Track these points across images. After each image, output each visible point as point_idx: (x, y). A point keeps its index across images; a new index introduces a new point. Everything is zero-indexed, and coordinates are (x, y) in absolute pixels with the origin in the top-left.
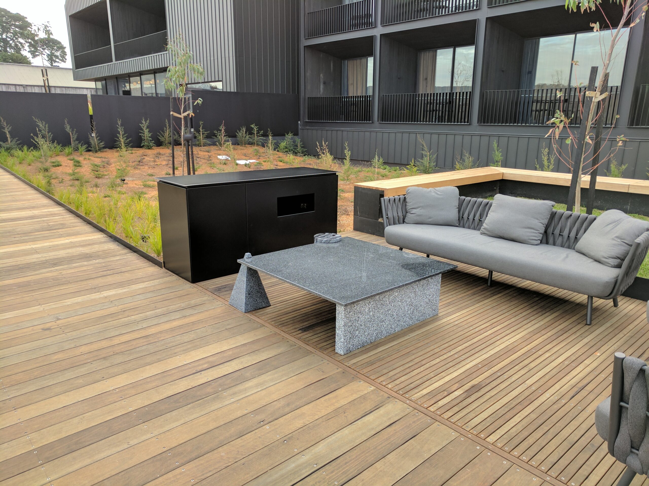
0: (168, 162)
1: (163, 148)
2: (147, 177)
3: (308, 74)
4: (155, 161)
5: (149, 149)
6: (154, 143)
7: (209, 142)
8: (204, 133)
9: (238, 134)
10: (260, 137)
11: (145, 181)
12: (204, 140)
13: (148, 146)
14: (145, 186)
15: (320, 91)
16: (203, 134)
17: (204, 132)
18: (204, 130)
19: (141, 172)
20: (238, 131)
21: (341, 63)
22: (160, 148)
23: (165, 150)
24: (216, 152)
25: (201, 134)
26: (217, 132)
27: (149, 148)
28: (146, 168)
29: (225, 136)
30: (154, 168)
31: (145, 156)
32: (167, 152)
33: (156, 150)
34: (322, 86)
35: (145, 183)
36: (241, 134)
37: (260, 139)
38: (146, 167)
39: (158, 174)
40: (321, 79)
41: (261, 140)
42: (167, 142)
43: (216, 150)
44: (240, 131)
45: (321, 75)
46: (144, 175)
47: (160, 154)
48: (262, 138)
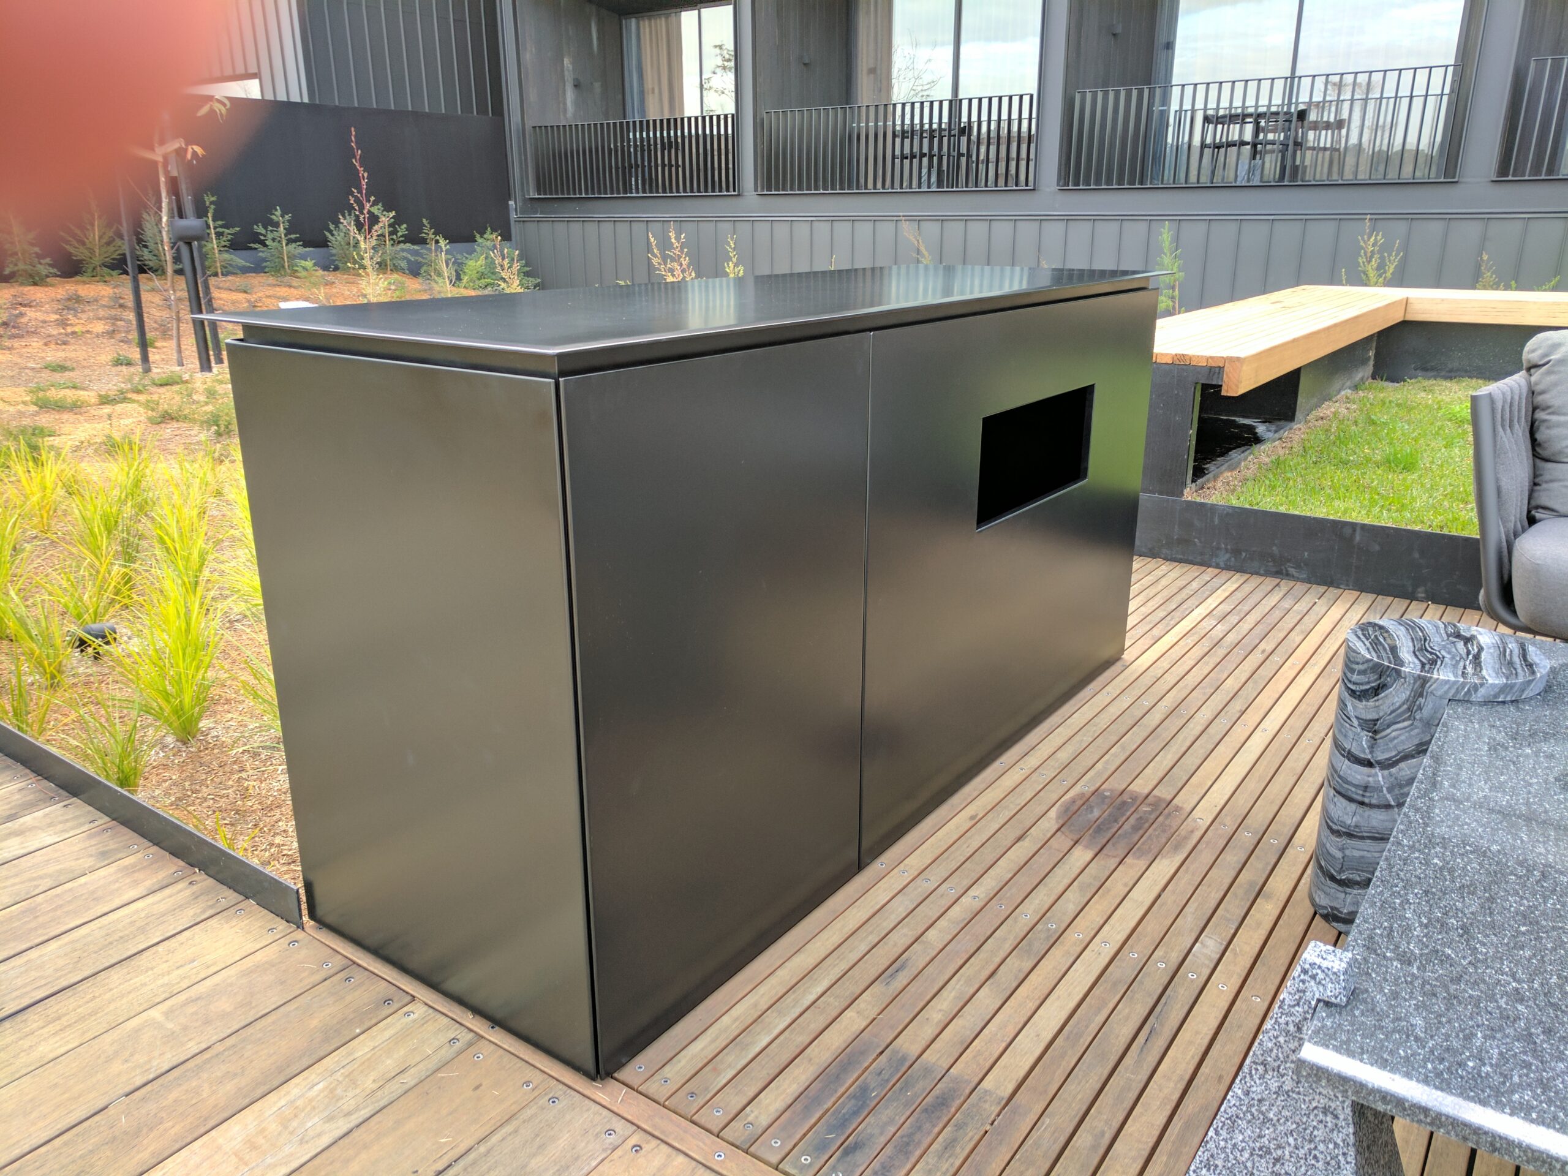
0: (113, 324)
1: (85, 283)
2: (46, 374)
3: (528, 56)
4: (63, 323)
5: (35, 284)
6: (50, 265)
7: (241, 262)
8: (222, 234)
9: (333, 235)
10: (402, 246)
11: (40, 389)
12: (226, 256)
13: (31, 276)
14: (45, 406)
15: (565, 110)
16: (219, 235)
17: (221, 230)
18: (220, 223)
19: (19, 360)
20: (332, 227)
21: (621, 29)
22: (77, 283)
23: (93, 287)
24: (270, 292)
25: (214, 236)
26: (266, 228)
27: (37, 281)
28: (34, 344)
29: (290, 242)
30: (65, 343)
31: (25, 306)
32: (103, 293)
33: (63, 289)
34: (570, 95)
35: (41, 394)
36: (342, 234)
37: (403, 250)
38: (36, 343)
39: (85, 363)
40: (566, 73)
41: (405, 254)
42: (97, 260)
43: (269, 285)
44: (337, 227)
45: (566, 61)
46: (33, 369)
47: (78, 299)
48: (408, 246)
